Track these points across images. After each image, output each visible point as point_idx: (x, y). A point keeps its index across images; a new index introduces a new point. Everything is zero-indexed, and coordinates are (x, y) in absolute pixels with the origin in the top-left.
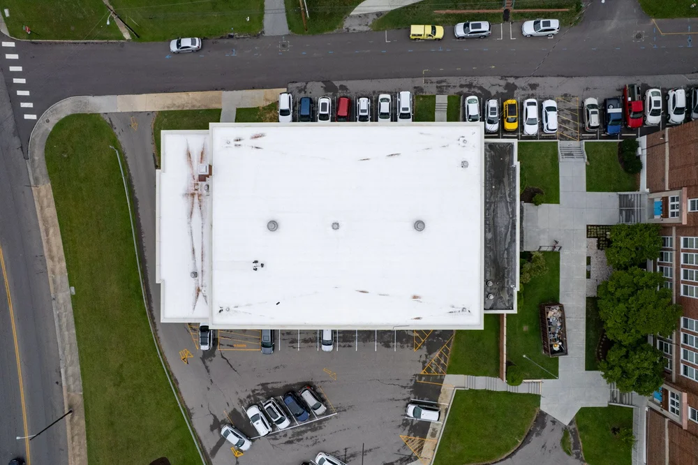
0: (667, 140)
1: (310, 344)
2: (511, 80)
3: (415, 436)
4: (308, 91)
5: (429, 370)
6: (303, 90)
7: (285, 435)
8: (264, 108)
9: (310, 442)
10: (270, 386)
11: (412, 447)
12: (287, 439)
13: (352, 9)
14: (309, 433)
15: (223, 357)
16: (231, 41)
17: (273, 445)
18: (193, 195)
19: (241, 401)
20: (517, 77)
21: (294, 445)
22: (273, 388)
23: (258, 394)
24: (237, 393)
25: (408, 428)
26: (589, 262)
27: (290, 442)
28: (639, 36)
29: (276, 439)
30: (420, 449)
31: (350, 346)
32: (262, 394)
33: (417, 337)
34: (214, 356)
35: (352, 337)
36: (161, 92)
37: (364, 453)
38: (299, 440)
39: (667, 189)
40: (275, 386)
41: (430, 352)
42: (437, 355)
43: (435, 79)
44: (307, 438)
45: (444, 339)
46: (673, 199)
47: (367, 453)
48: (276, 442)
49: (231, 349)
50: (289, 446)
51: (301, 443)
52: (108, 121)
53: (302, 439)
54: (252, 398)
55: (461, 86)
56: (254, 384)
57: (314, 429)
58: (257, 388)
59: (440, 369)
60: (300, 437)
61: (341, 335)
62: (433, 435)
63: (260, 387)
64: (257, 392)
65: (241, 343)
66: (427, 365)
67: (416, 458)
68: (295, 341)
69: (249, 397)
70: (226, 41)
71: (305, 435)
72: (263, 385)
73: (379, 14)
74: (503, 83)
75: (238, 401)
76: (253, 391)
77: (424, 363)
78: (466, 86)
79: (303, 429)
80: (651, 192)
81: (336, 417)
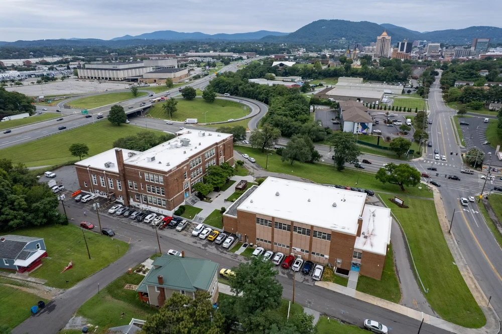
2: (203, 248)
4: (303, 278)
6: (305, 280)
8: (330, 281)
16: (344, 319)
18: (371, 234)
20: (200, 248)
26: (217, 197)
28: (140, 241)
36: (396, 313)
43: (236, 260)
52: (435, 313)
55: (226, 254)
70: (347, 320)
74: (207, 248)
78: (224, 253)
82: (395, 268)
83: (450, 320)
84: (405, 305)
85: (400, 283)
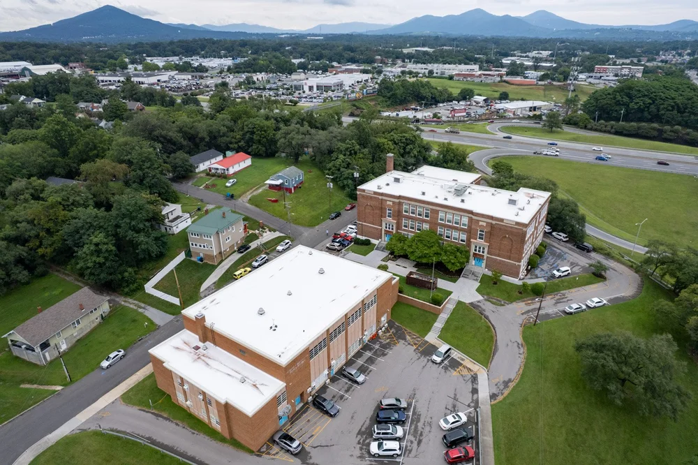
0: (361, 223)
1: (351, 390)
3: (458, 368)
5: (415, 344)
7: (412, 442)
9: (427, 429)
10: (363, 429)
11: (465, 372)
12: (415, 443)
13: (200, 290)
14: (419, 424)
15: (315, 447)
17: (415, 457)
19: (360, 457)
21: (423, 440)
22: (366, 429)
23: (364, 441)
24: (352, 456)
25: (449, 369)
27: (419, 442)
29: (410, 451)
30: (469, 370)
31: (370, 371)
32: (366, 438)
33: (390, 341)
34: (309, 453)
37: (455, 399)
38: (421, 435)
39: (380, 228)
40: (365, 426)
41: (404, 339)
42: (408, 337)
44: (423, 428)
45: (401, 331)
46: (386, 227)
47: (457, 397)
48: (413, 453)
49: (314, 437)
50: (422, 444)
51: (424, 435)
52: (78, 431)
53: (422, 432)
54: (364, 447)
56: (353, 440)
57: (418, 420)
58: (358, 439)
59: (419, 339)
60: (419, 432)
62: (463, 360)
63: (359, 436)
64: (361, 441)
65: (315, 429)
66: (412, 343)
67: (476, 374)
68: (342, 397)
69: (361, 449)
71: (420, 428)
72: (358, 434)
73: (214, 283)
75: (359, 460)
76: (359, 443)
77: (409, 344)
79: (413, 427)
80: (381, 238)
81: (416, 402)
82: (165, 416)
83: (58, 443)
84: (113, 403)
85: (140, 410)
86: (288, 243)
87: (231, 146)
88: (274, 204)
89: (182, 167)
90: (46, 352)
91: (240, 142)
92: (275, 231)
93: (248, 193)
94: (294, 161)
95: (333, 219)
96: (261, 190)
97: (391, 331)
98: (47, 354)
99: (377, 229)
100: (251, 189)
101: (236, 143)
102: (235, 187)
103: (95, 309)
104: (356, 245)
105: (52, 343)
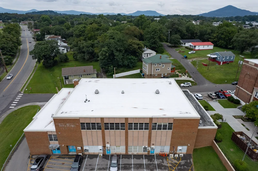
0: (239, 87)
26: (244, 126)
33: (170, 167)
35: (130, 167)
39: (251, 94)
45: (188, 167)
46: (256, 96)
52: (40, 106)
61: (123, 166)
86: (189, 84)
87: (210, 40)
88: (204, 66)
89: (174, 41)
90: (67, 80)
91: (215, 38)
92: (190, 77)
93: (195, 59)
94: (239, 52)
95: (234, 84)
96: (203, 59)
97: (180, 162)
98: (67, 81)
99: (248, 94)
100: (199, 57)
101: (213, 39)
102: (192, 54)
103: (90, 75)
104: (228, 101)
105: (70, 78)
